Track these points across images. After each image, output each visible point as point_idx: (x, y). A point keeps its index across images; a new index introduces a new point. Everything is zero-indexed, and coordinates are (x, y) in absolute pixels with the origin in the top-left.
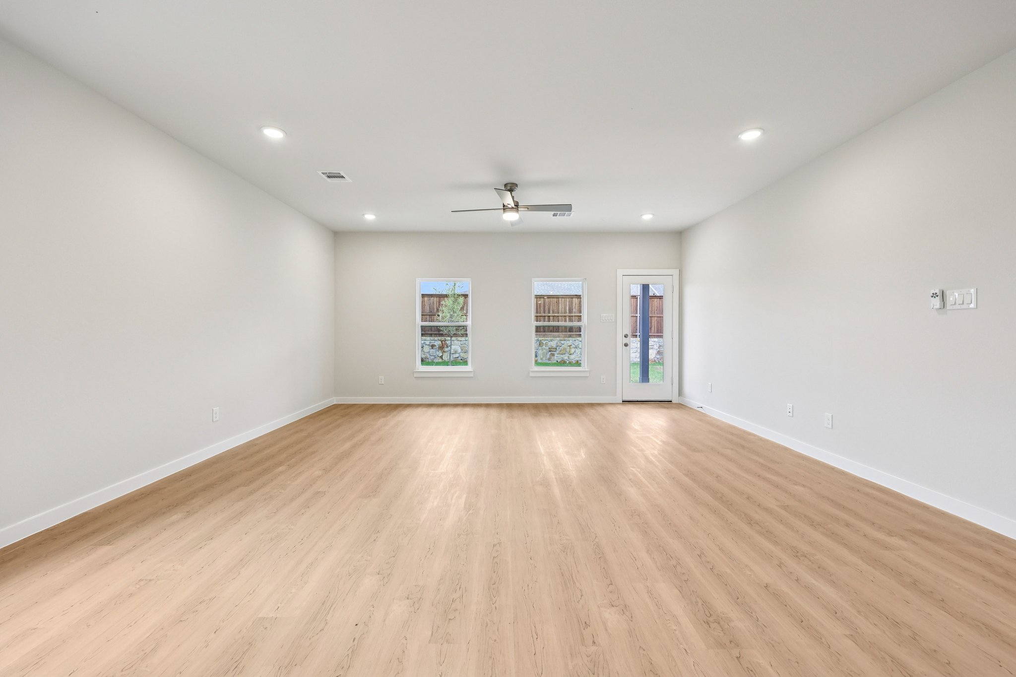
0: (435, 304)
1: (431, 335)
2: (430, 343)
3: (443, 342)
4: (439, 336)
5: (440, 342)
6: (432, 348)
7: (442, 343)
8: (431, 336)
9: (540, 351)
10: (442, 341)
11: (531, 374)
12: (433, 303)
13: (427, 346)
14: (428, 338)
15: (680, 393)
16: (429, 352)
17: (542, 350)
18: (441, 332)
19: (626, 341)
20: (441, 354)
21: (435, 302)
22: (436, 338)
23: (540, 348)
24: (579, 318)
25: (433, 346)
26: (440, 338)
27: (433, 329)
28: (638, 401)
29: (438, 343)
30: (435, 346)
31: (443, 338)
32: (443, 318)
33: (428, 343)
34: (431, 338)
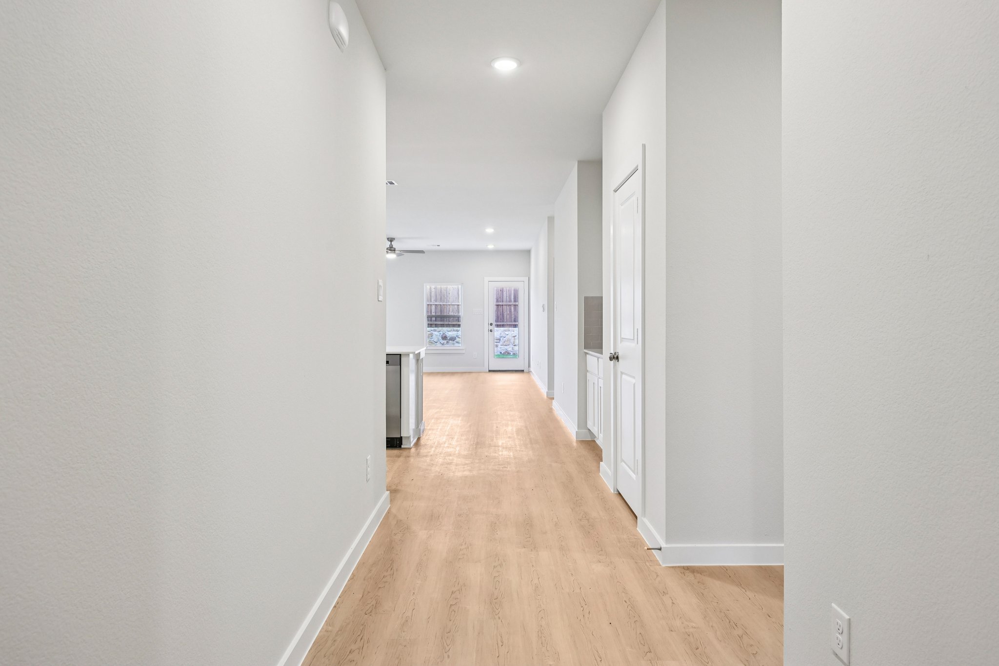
15: (529, 365)
19: (490, 327)
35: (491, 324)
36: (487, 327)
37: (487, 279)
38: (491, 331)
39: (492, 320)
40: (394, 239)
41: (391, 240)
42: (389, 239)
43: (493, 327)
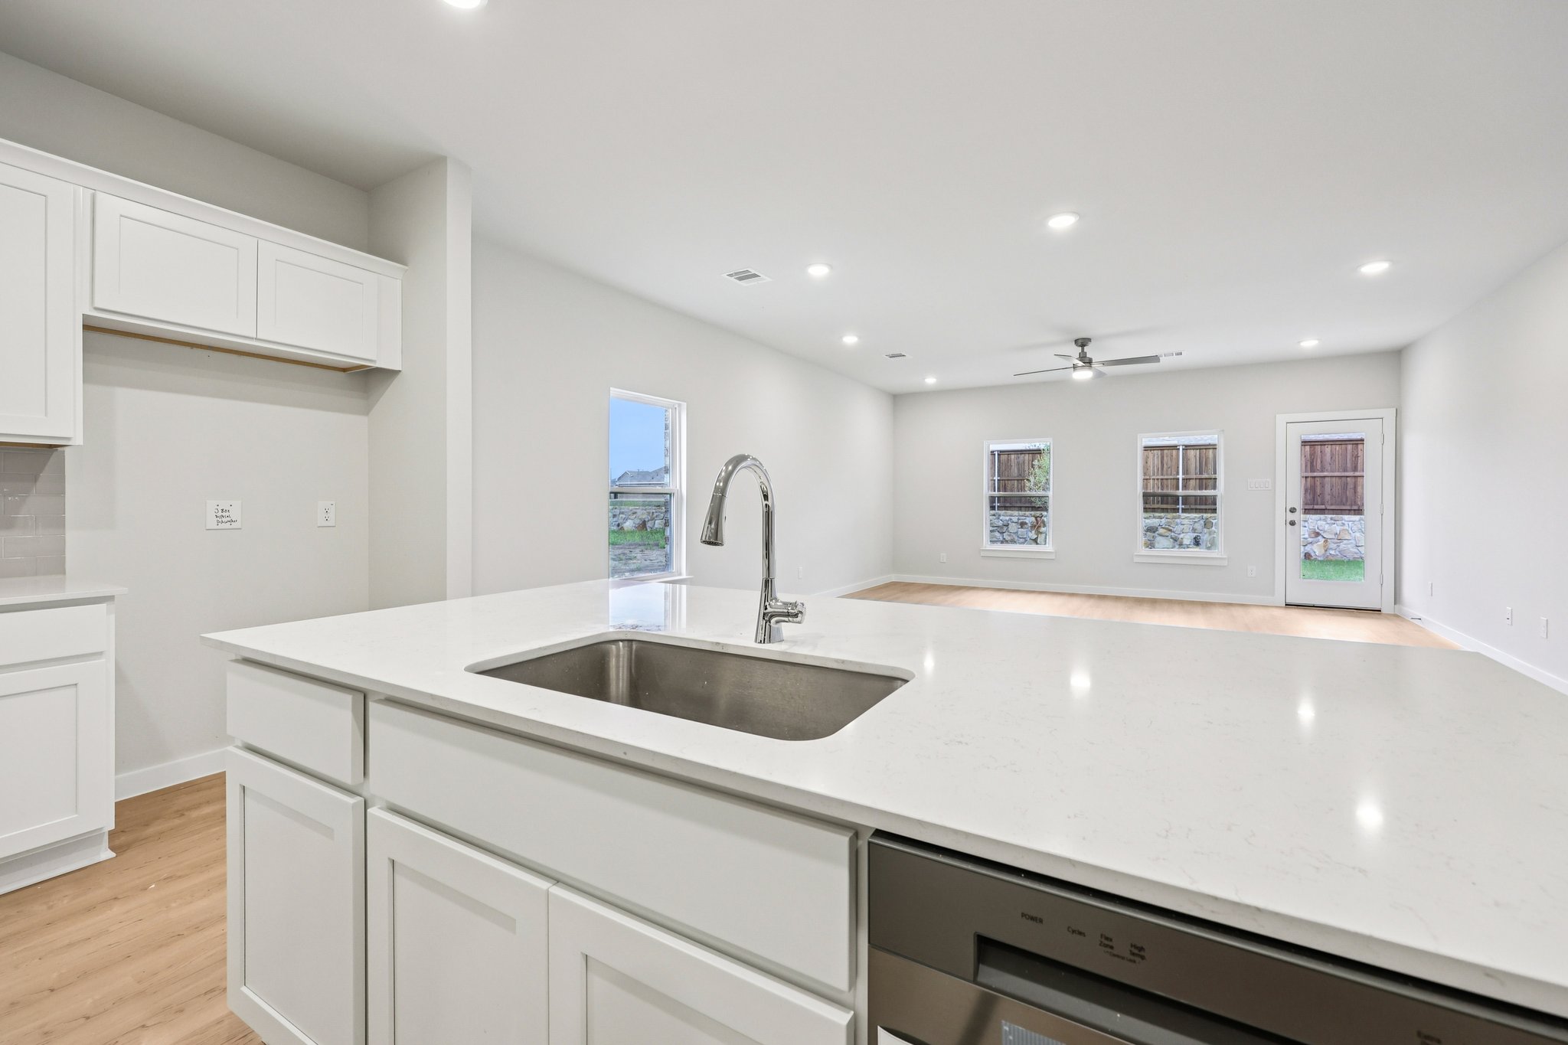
0: (1026, 464)
1: (1020, 508)
2: (1019, 519)
3: (1039, 519)
4: (1032, 510)
5: (1033, 519)
6: (1022, 527)
7: (1037, 520)
8: (1021, 510)
9: (1207, 535)
10: (1036, 518)
11: (1136, 560)
12: (1024, 462)
13: (1014, 524)
14: (1016, 513)
15: (1397, 598)
16: (1017, 532)
17: (1210, 534)
18: (1033, 505)
19: (1291, 517)
20: (1035, 537)
21: (1027, 462)
22: (1027, 513)
23: (1206, 530)
24: (1212, 483)
25: (1023, 524)
26: (1033, 513)
27: (1023, 499)
28: (1314, 606)
29: (1030, 520)
30: (1026, 524)
31: (1038, 513)
32: (1035, 485)
33: (1015, 519)
34: (1020, 512)
35: (1293, 510)
36: (1281, 516)
37: (1281, 419)
38: (1292, 523)
39: (1297, 499)
40: (1089, 340)
41: (1082, 343)
42: (1080, 341)
43: (1298, 516)
